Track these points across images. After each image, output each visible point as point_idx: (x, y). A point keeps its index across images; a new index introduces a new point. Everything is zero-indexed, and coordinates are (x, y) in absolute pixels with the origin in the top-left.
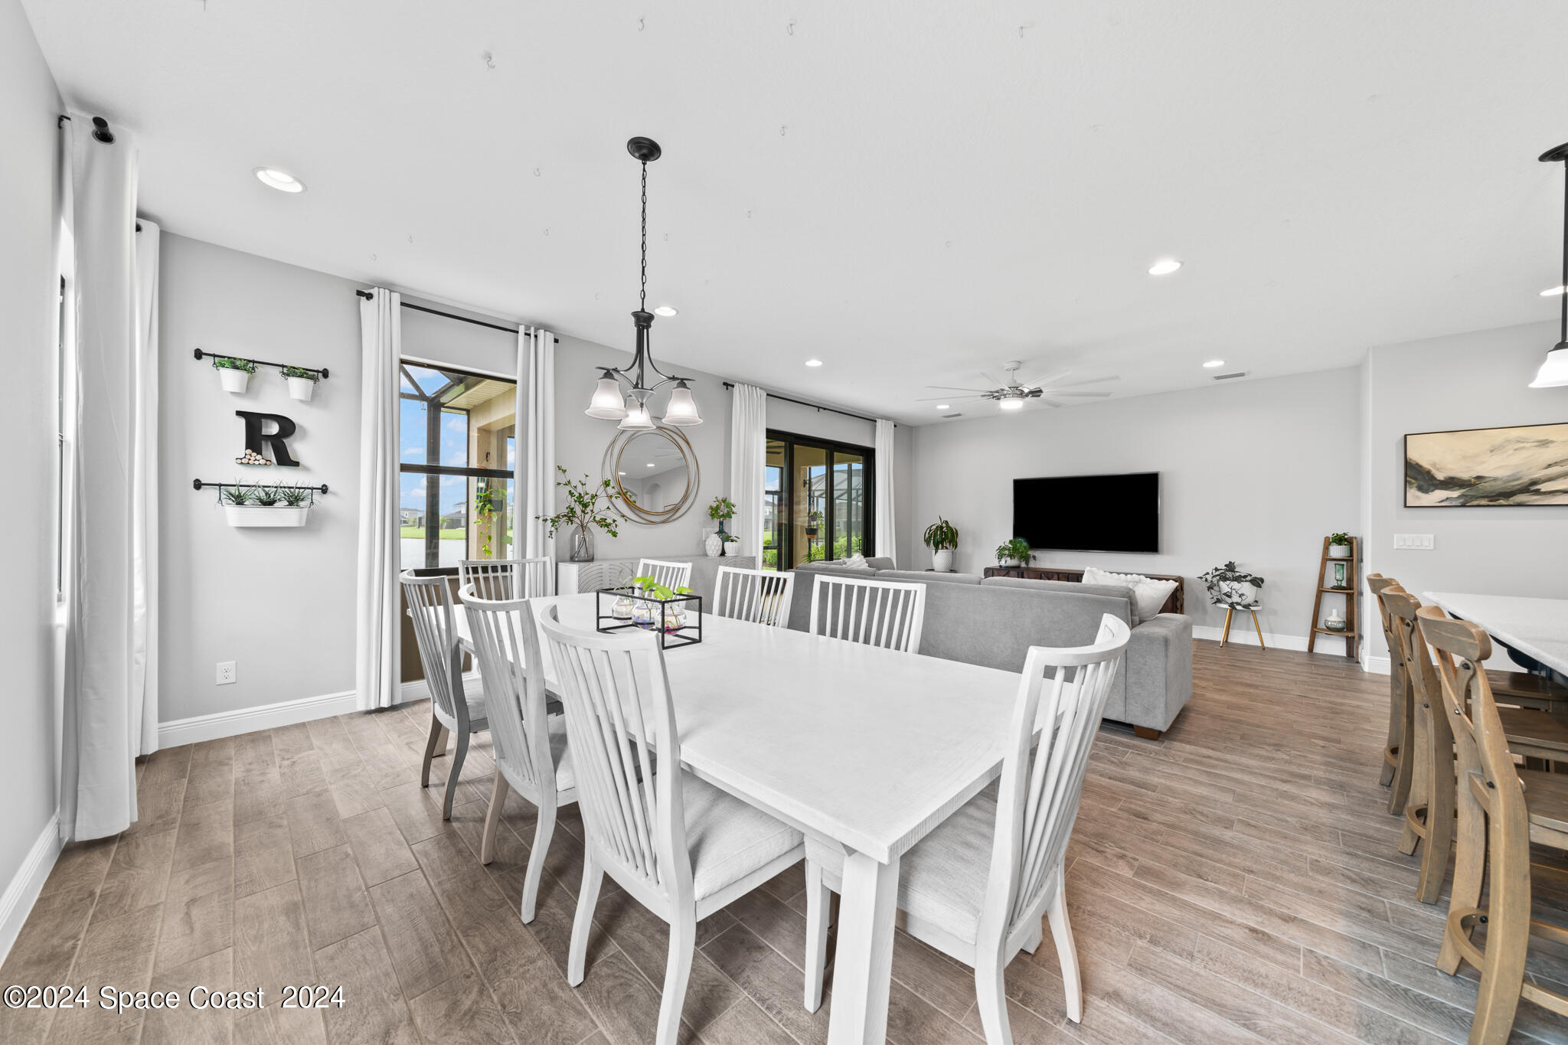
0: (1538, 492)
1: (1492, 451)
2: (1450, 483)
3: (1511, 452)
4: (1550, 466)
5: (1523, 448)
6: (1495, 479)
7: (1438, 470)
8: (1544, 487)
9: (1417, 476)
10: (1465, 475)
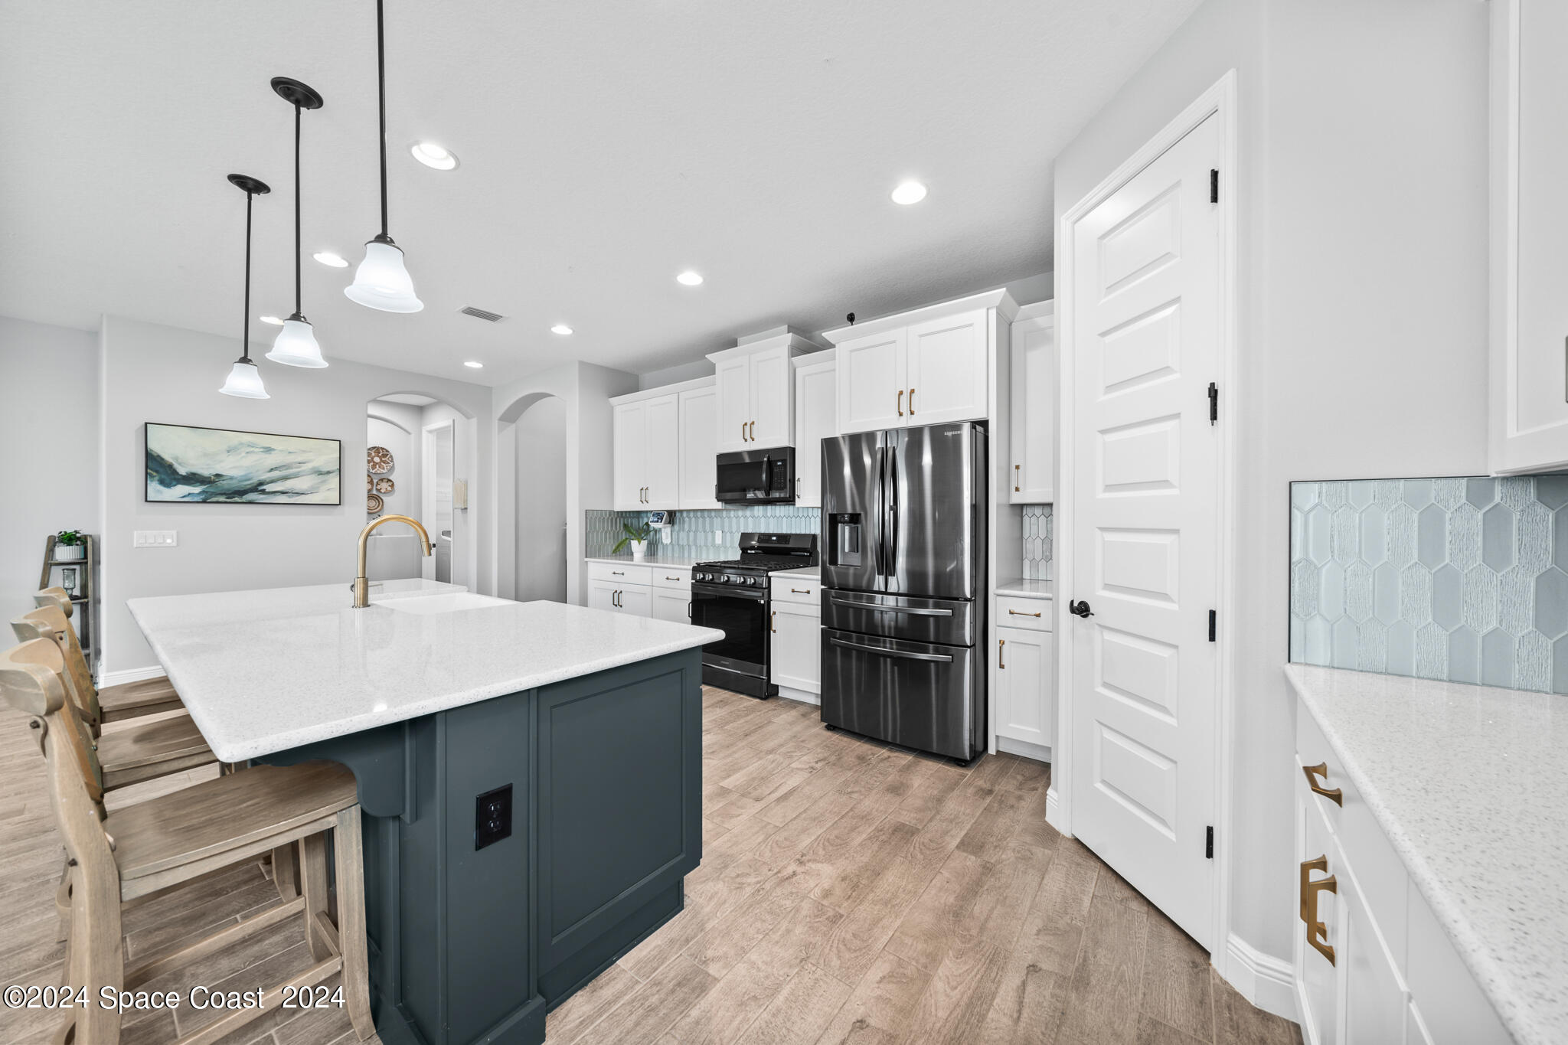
0: (263, 492)
1: (228, 451)
2: (192, 479)
3: (243, 454)
4: (272, 470)
5: (252, 452)
6: (231, 478)
7: (180, 464)
8: (268, 488)
9: (158, 468)
10: (206, 472)
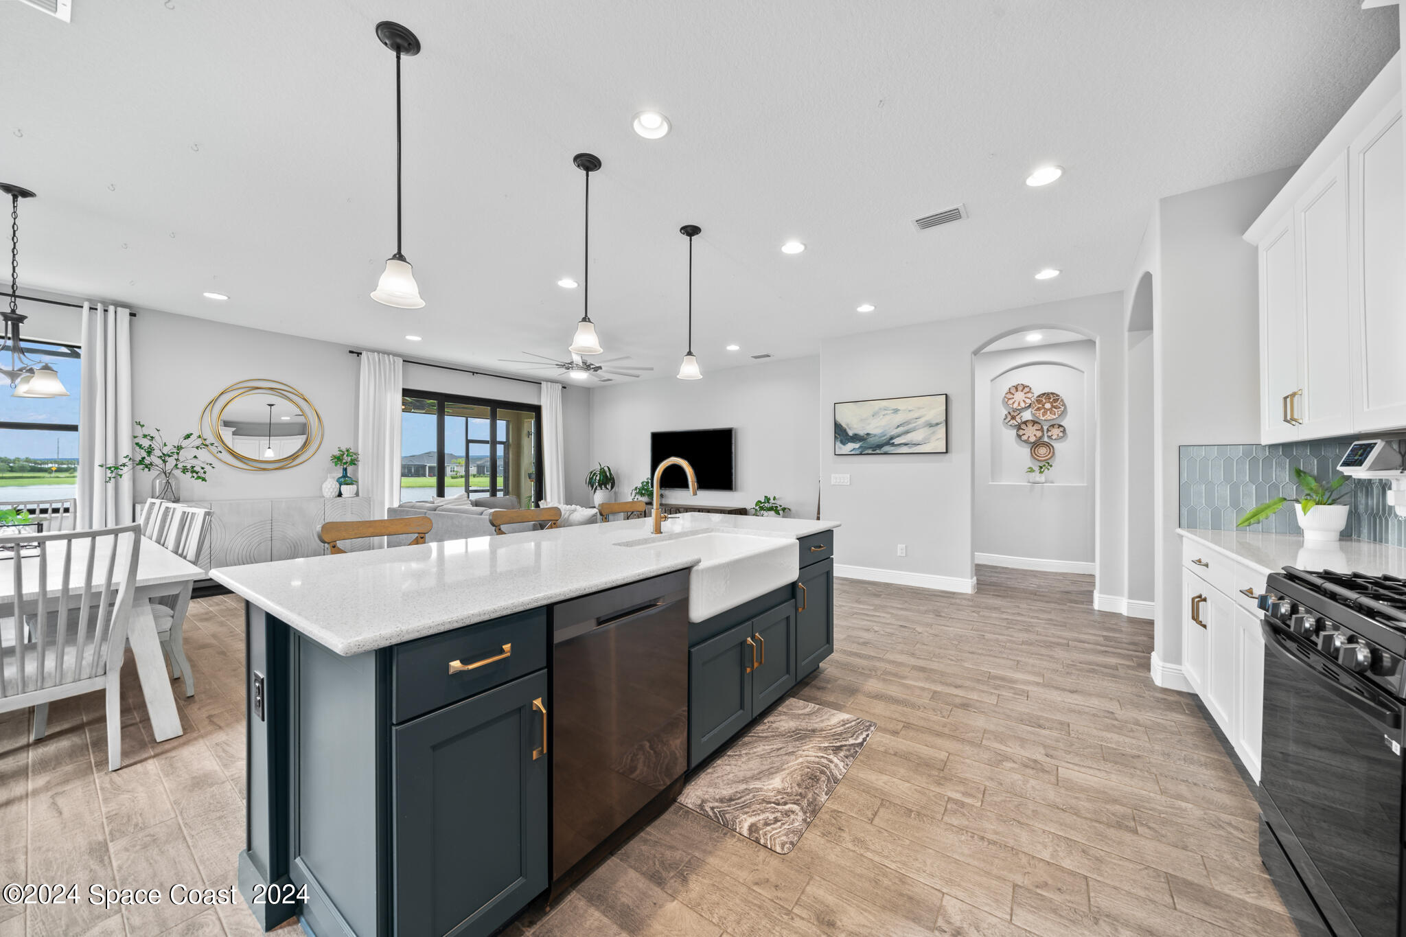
0: (893, 445)
1: (873, 416)
2: (856, 438)
3: (881, 417)
4: (898, 426)
5: (887, 414)
6: (875, 436)
7: (850, 429)
8: (896, 441)
9: (841, 433)
10: (862, 433)
